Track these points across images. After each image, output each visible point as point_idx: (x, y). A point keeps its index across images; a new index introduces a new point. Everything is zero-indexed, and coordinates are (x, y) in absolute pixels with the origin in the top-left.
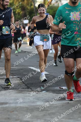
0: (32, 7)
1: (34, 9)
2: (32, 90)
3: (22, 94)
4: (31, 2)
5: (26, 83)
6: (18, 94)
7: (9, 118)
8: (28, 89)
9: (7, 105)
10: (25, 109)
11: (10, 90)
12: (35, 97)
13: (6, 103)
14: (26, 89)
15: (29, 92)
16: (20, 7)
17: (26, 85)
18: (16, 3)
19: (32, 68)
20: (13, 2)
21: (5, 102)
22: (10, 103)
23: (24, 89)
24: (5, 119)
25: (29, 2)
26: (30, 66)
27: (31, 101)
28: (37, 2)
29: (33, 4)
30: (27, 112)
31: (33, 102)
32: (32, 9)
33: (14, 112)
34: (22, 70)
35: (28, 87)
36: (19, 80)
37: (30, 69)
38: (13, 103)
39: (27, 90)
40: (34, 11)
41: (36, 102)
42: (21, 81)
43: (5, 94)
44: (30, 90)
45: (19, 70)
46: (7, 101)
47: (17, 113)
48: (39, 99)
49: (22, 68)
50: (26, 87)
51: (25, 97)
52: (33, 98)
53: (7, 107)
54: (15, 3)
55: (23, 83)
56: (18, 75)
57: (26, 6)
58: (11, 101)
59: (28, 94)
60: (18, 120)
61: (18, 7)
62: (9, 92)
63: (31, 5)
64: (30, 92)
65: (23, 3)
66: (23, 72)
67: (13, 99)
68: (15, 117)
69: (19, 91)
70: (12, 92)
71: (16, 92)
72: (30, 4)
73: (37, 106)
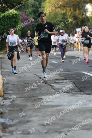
0: (84, 16)
1: (86, 18)
2: (84, 93)
3: (75, 97)
4: (83, 12)
5: (79, 87)
6: (72, 97)
7: (63, 120)
8: (81, 92)
9: (61, 108)
10: (78, 111)
11: (64, 93)
12: (87, 100)
13: (60, 106)
14: (79, 92)
15: (81, 95)
16: (72, 17)
17: (79, 89)
18: (69, 13)
19: (84, 72)
20: (66, 13)
21: (59, 104)
22: (64, 106)
23: (77, 92)
24: (59, 120)
25: (80, 12)
26: (82, 71)
27: (84, 103)
28: (88, 12)
29: (84, 13)
30: (80, 113)
31: (86, 104)
32: (84, 19)
33: (68, 114)
34: (75, 74)
35: (80, 90)
36: (72, 84)
37: (83, 73)
38: (67, 105)
39: (80, 94)
40: (86, 20)
41: (88, 104)
42: (74, 85)
43: (59, 97)
44: (83, 93)
45: (72, 74)
46: (62, 104)
47: (70, 114)
48: (91, 102)
49: (76, 73)
50: (79, 90)
51: (78, 100)
52: (86, 100)
53: (61, 109)
54: (67, 13)
55: (76, 87)
56: (71, 79)
57: (78, 16)
58: (65, 104)
59: (80, 97)
60: (71, 121)
61: (71, 17)
62: (63, 95)
63: (83, 15)
64: (83, 94)
65: (75, 13)
66: (76, 76)
67: (67, 102)
68: (68, 118)
69: (73, 94)
70: (66, 95)
71: (70, 95)
72: (81, 14)
73: (89, 108)
